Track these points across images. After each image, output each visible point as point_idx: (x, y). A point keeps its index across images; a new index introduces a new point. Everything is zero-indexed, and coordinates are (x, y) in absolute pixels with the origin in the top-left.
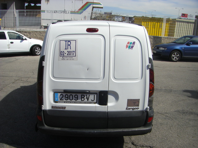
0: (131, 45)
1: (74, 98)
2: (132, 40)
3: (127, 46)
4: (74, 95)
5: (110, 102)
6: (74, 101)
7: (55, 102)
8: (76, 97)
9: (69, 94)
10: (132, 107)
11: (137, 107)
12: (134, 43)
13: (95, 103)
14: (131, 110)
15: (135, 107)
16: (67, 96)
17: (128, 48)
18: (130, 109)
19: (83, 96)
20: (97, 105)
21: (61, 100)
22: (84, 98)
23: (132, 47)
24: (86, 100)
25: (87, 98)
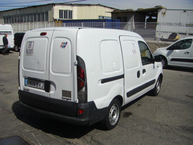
0: (64, 45)
1: (33, 84)
2: (65, 40)
3: (61, 46)
4: (33, 81)
5: (52, 91)
6: (33, 86)
7: (25, 85)
8: (34, 83)
9: (31, 81)
10: (66, 98)
11: (70, 98)
12: (66, 43)
13: (43, 90)
14: (65, 100)
15: (68, 98)
16: (30, 82)
17: (62, 47)
18: (64, 98)
19: (37, 83)
20: (44, 91)
21: (27, 84)
22: (38, 84)
23: (65, 46)
24: (39, 87)
25: (39, 85)
